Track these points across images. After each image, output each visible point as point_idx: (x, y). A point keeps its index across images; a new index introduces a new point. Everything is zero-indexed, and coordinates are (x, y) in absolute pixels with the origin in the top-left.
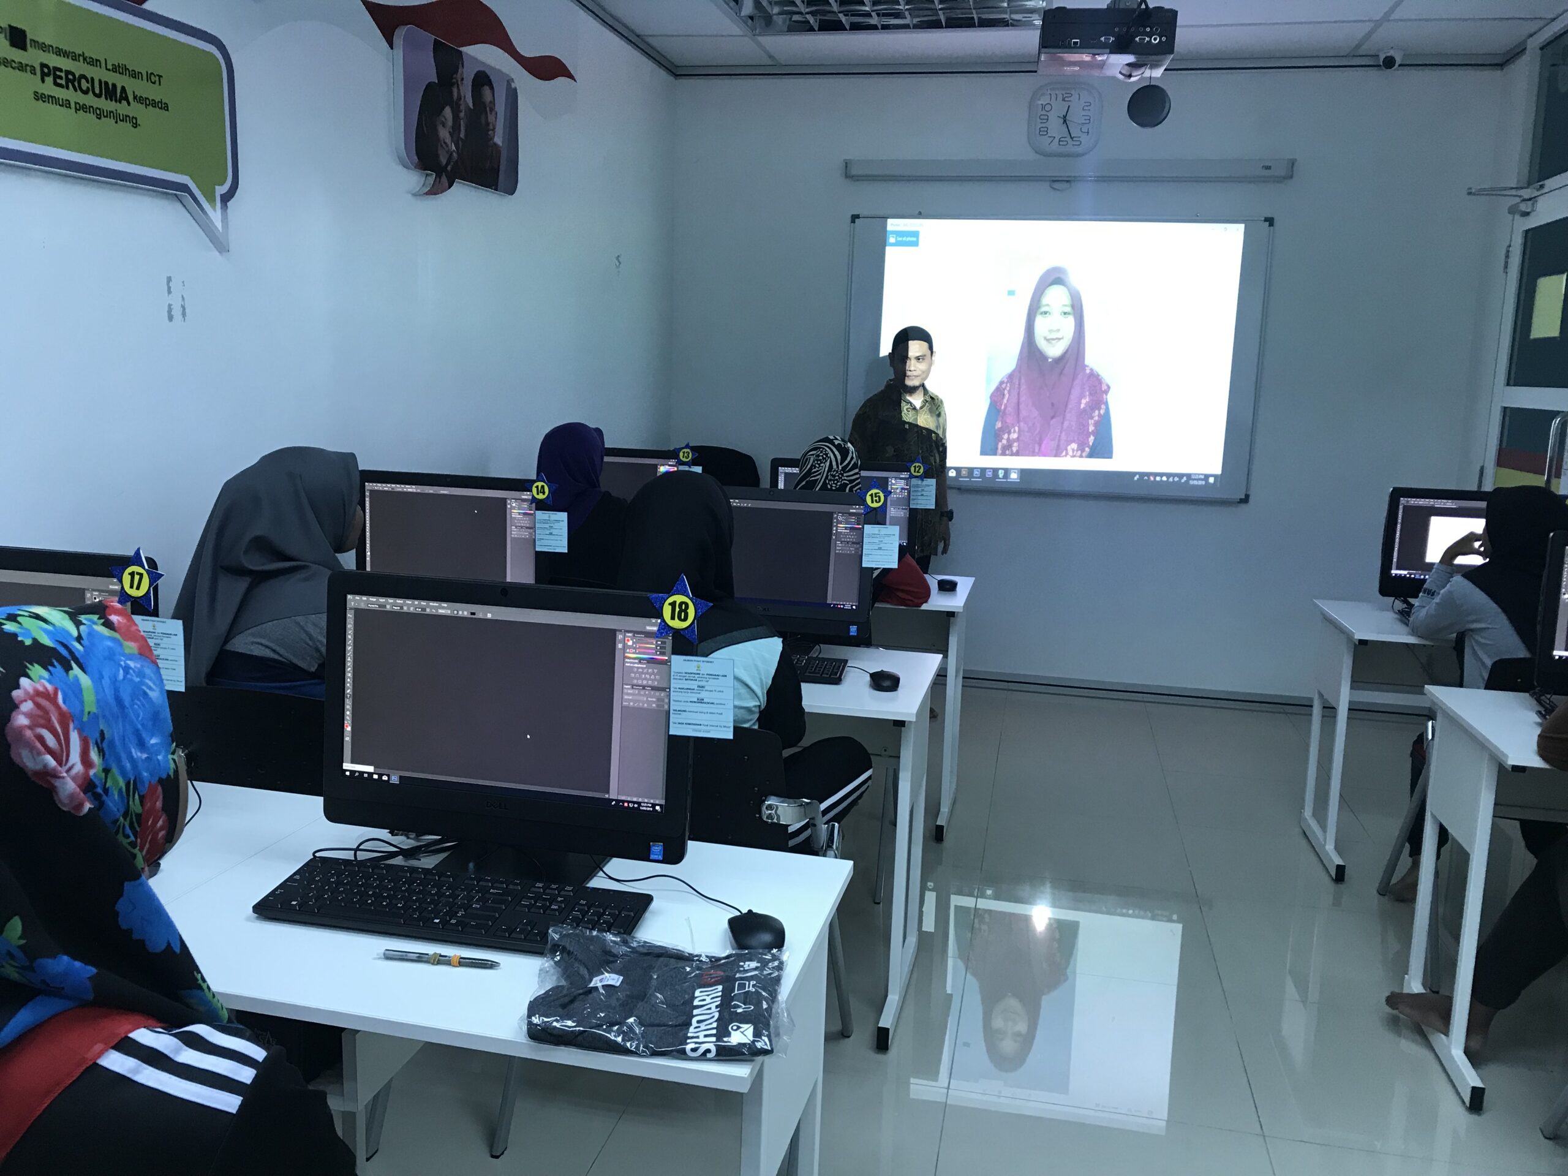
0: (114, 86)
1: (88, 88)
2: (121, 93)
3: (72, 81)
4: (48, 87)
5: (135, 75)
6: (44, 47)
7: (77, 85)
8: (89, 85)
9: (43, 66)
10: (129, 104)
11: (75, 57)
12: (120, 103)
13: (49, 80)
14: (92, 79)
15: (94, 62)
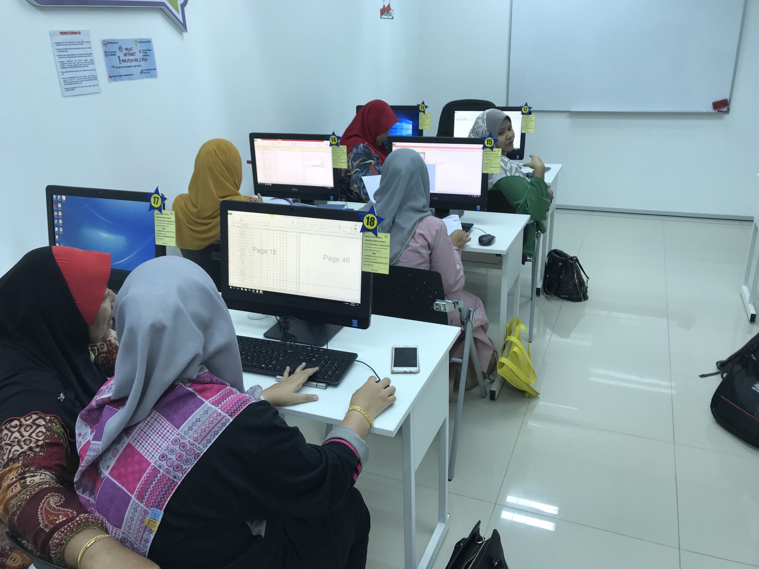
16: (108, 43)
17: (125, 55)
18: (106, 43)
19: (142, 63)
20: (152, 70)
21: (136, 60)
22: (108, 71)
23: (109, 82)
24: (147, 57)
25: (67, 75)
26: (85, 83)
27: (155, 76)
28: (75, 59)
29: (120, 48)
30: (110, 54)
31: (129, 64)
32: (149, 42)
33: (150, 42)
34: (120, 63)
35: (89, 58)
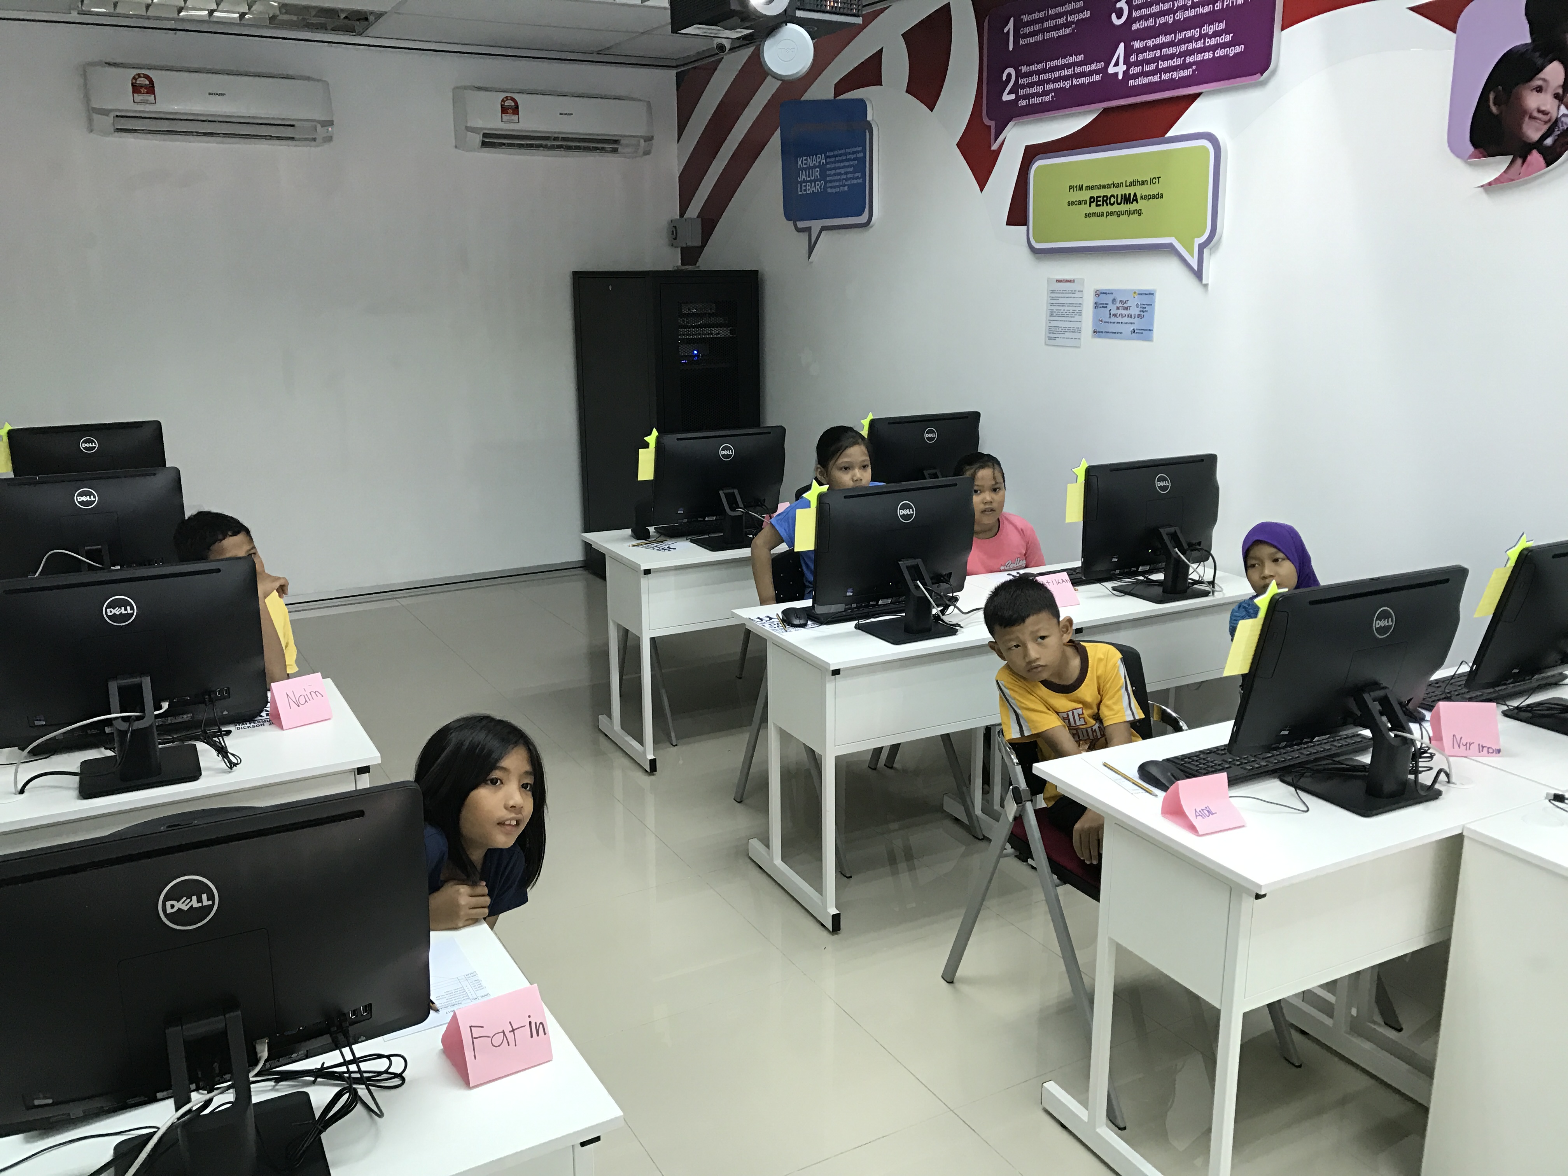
0: (1130, 194)
1: (1114, 202)
2: (1134, 197)
3: (1106, 200)
4: (1094, 209)
5: (1143, 183)
6: (1092, 188)
7: (1108, 201)
8: (1115, 200)
9: (1091, 198)
10: (1137, 202)
11: (1109, 186)
12: (1132, 203)
13: (1094, 204)
14: (1117, 195)
15: (1118, 185)
16: (1101, 293)
17: (1118, 308)
18: (1099, 294)
19: (1136, 320)
20: (1146, 330)
21: (1130, 316)
22: (1094, 324)
23: (1093, 337)
24: (1144, 313)
25: (1053, 324)
26: (1067, 335)
27: (1149, 339)
28: (1064, 308)
29: (1114, 300)
30: (1101, 306)
31: (1120, 320)
32: (1151, 294)
33: (1153, 294)
34: (1110, 317)
35: (1077, 309)
